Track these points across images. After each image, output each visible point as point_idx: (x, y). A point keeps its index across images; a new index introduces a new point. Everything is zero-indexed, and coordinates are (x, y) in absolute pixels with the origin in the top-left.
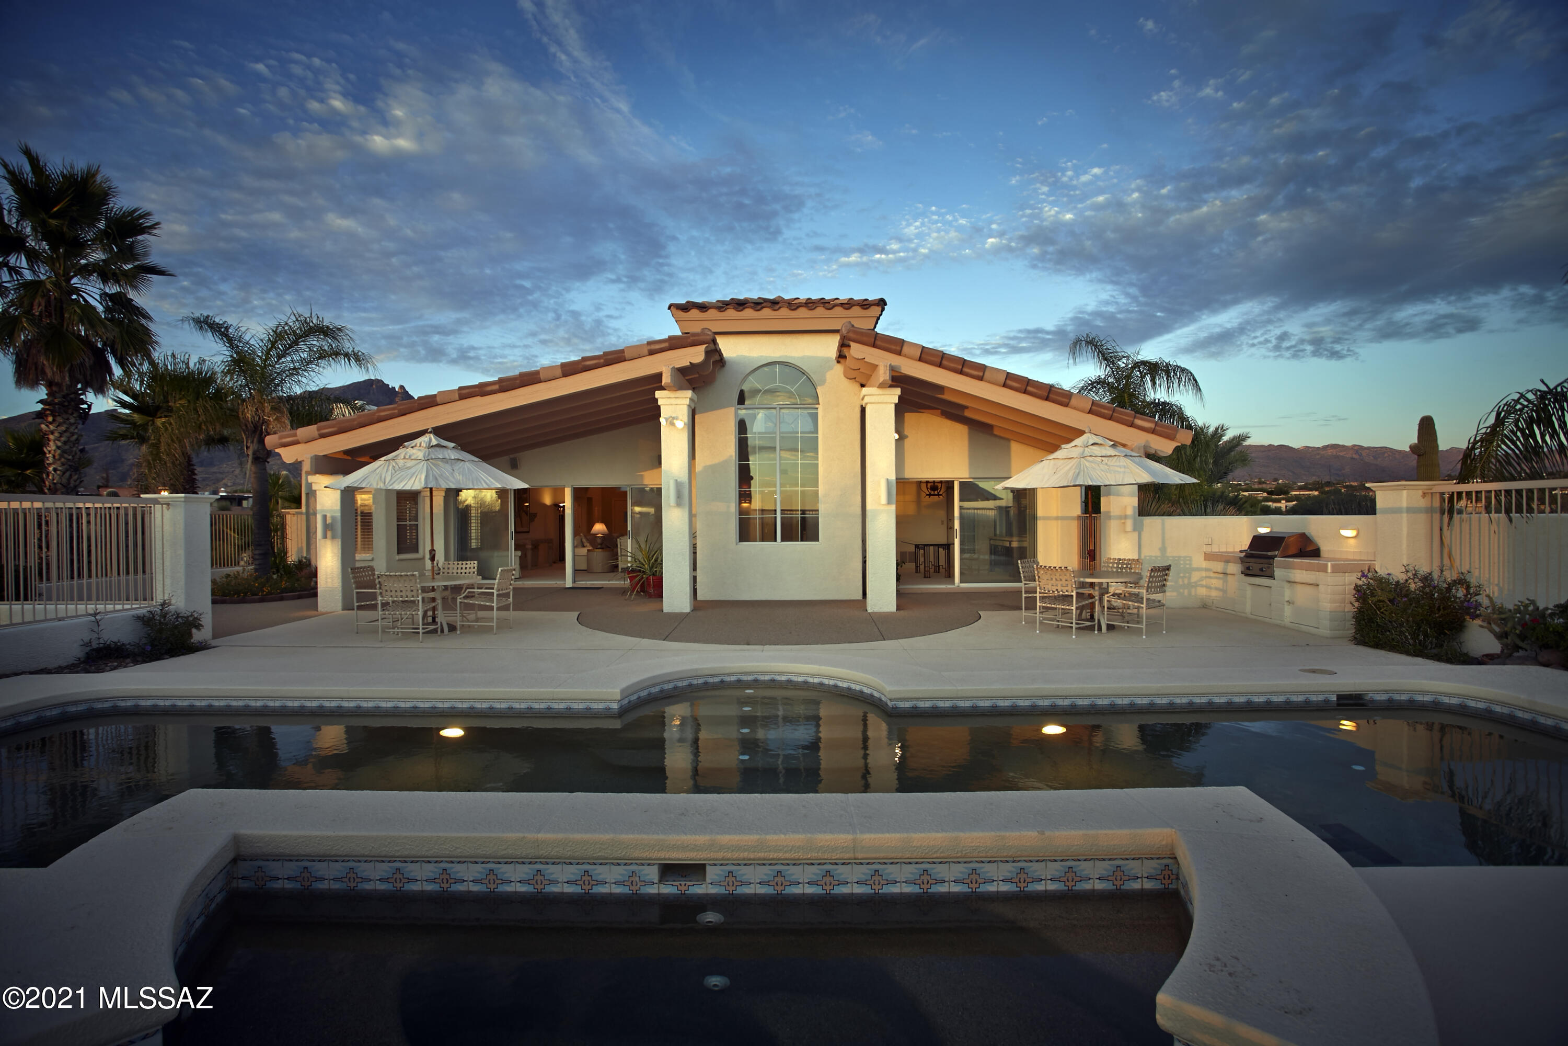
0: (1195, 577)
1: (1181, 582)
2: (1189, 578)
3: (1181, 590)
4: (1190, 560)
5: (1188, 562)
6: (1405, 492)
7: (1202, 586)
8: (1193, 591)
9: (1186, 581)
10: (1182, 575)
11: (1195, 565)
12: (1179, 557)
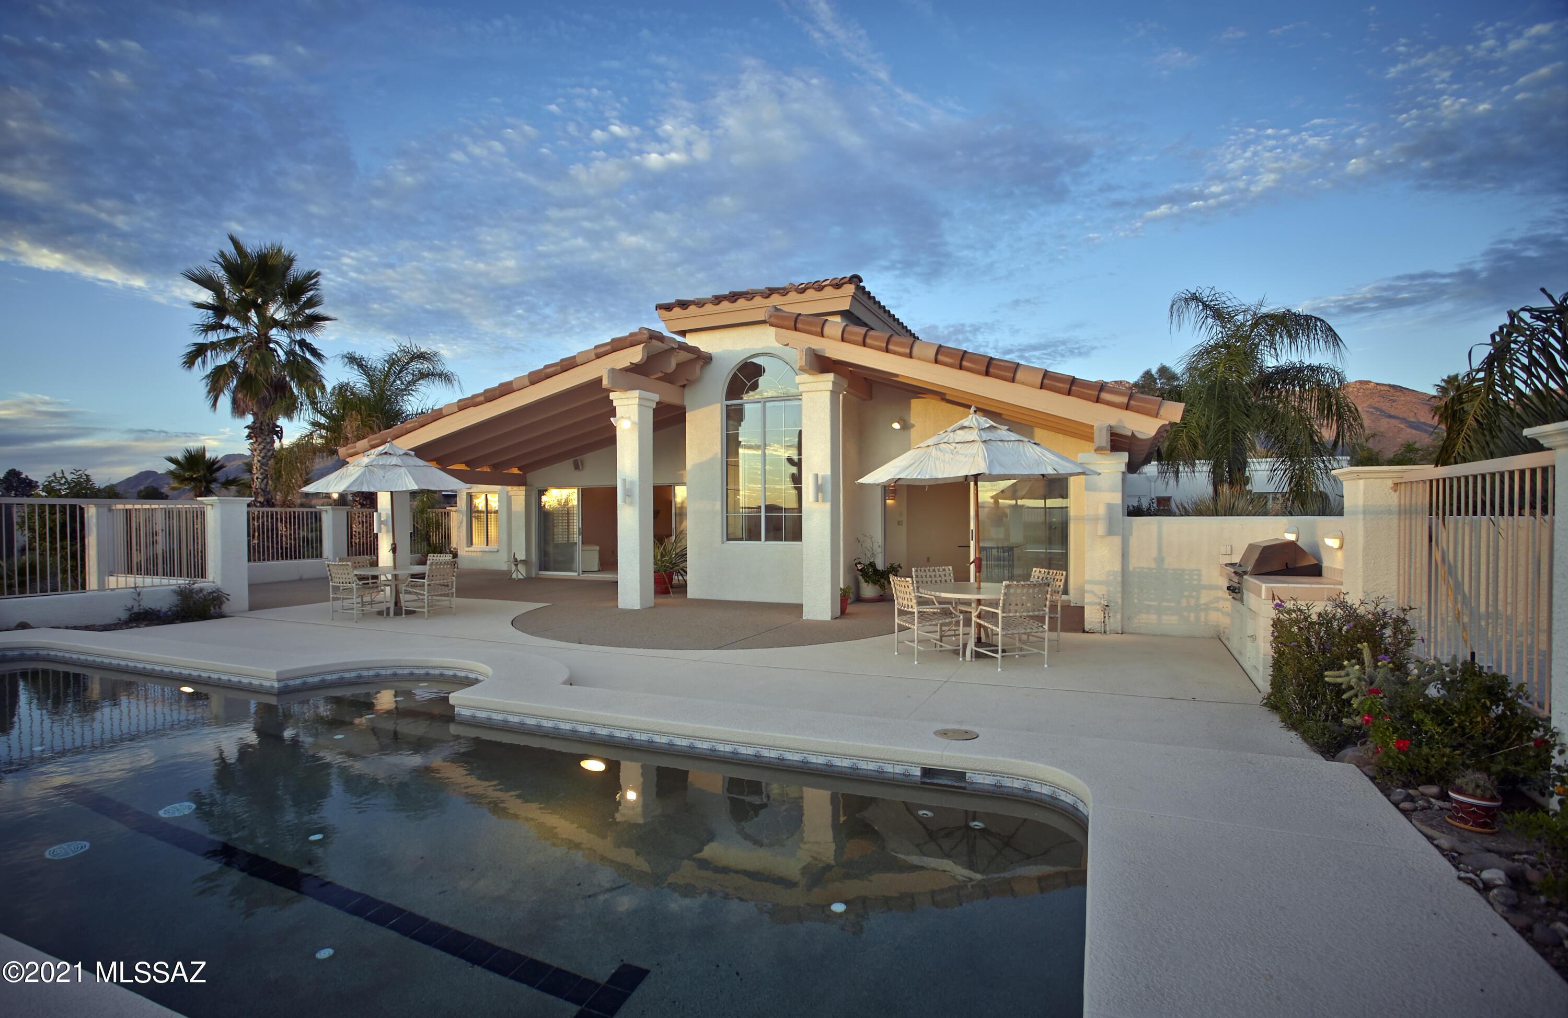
0: (1205, 597)
1: (1184, 603)
2: (1198, 599)
3: (1185, 614)
4: (1199, 575)
5: (1196, 577)
6: (1361, 482)
7: (1217, 609)
8: (1202, 615)
9: (1192, 602)
10: (1186, 593)
11: (1205, 581)
12: (1183, 570)
